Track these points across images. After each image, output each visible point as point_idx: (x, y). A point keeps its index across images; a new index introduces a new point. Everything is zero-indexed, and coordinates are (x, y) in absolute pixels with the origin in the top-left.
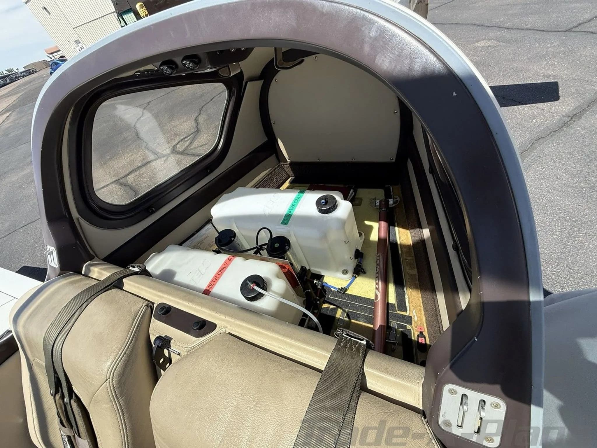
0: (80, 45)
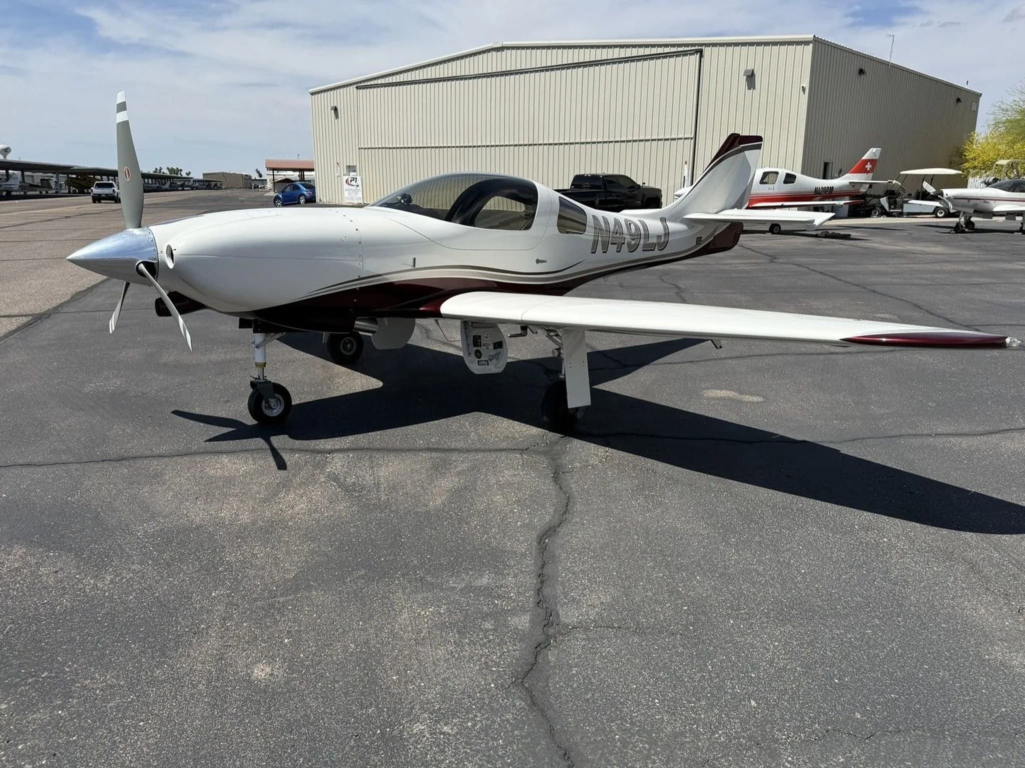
0: (352, 174)
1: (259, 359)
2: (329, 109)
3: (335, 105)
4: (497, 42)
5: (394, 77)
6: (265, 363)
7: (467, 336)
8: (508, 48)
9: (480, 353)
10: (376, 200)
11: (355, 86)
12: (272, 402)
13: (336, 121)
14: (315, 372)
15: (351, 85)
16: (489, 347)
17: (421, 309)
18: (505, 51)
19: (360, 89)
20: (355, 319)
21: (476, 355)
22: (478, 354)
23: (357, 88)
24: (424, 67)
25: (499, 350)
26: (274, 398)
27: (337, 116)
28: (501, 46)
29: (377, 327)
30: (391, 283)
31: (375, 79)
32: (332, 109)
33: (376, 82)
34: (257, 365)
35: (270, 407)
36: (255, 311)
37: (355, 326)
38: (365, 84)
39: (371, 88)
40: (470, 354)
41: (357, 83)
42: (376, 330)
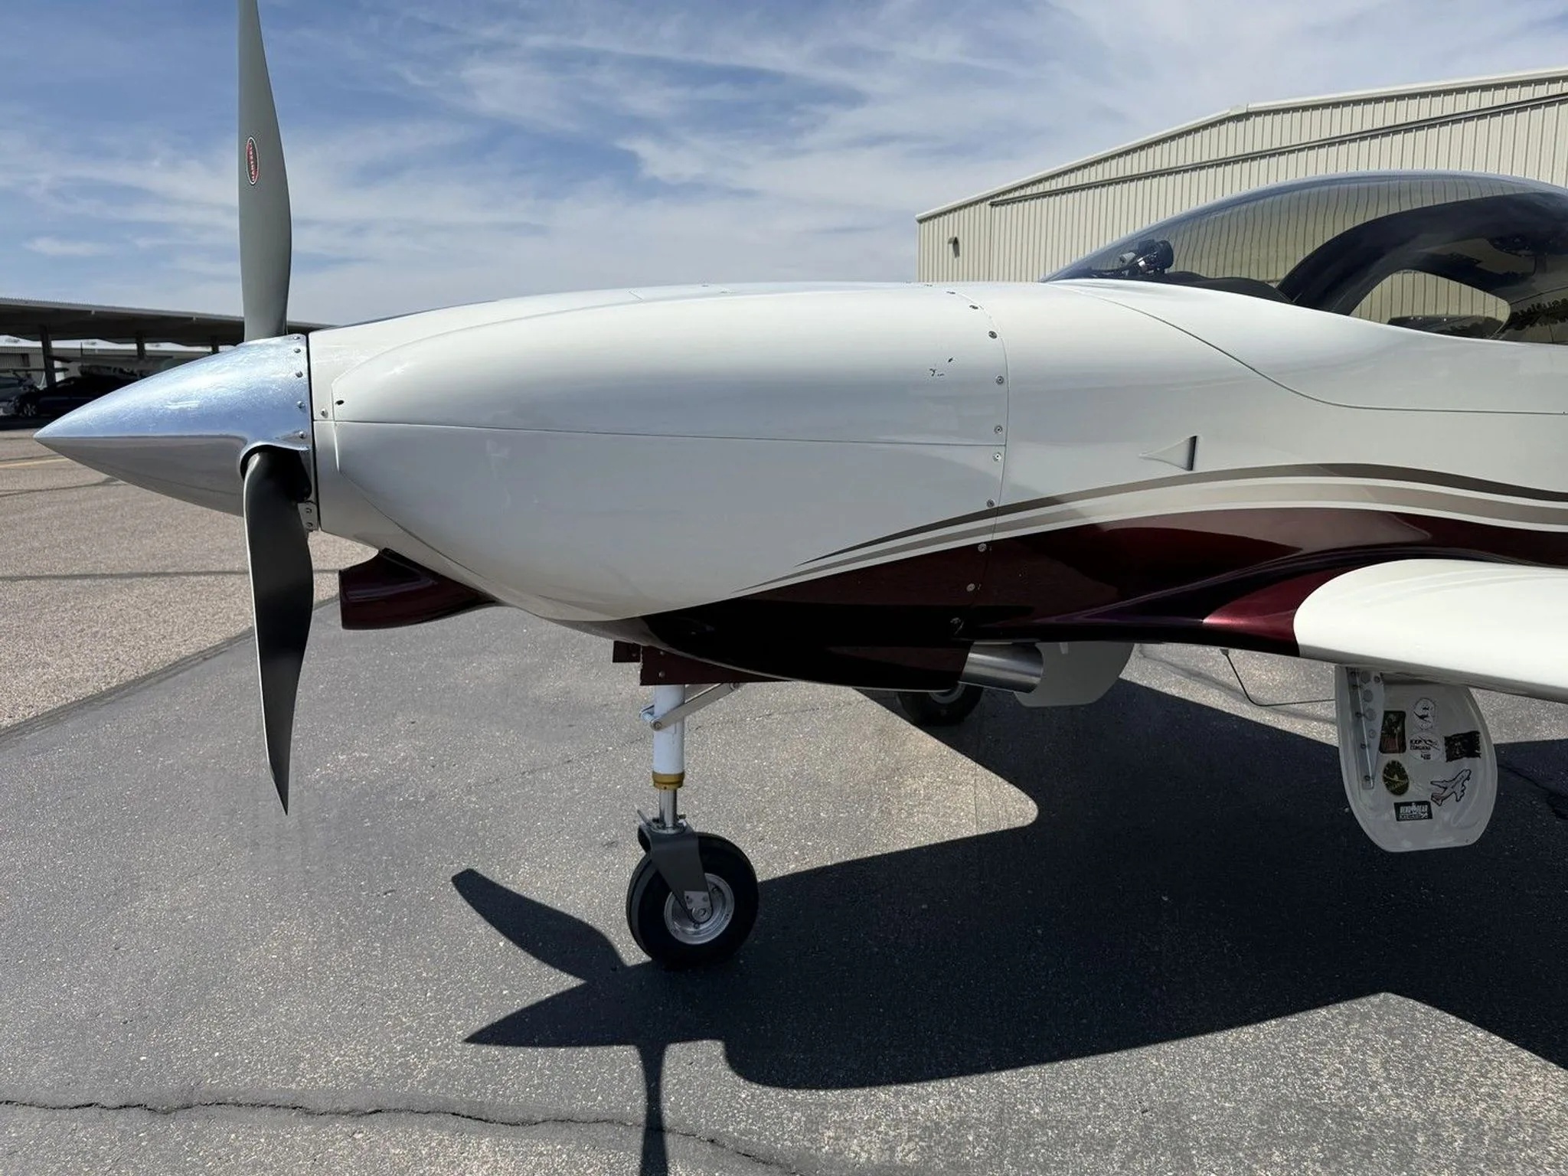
1: (666, 767)
2: (946, 240)
3: (956, 235)
4: (1238, 106)
5: (1054, 182)
6: (682, 776)
7: (1358, 715)
8: (1258, 114)
9: (1403, 775)
10: (1055, 270)
11: (989, 202)
12: (697, 900)
13: (956, 260)
14: (856, 749)
15: (982, 200)
16: (1432, 752)
17: (1206, 621)
18: (1252, 119)
19: (997, 205)
20: (967, 648)
21: (1389, 784)
22: (1395, 778)
23: (992, 205)
24: (1106, 159)
25: (1466, 763)
26: (702, 886)
27: (957, 253)
28: (1245, 111)
29: (1040, 671)
30: (1093, 528)
31: (1022, 187)
32: (949, 243)
33: (1022, 193)
34: (659, 781)
35: (686, 915)
36: (650, 620)
37: (968, 669)
38: (1005, 197)
39: (1014, 203)
40: (1367, 778)
41: (992, 197)
42: (1035, 680)
